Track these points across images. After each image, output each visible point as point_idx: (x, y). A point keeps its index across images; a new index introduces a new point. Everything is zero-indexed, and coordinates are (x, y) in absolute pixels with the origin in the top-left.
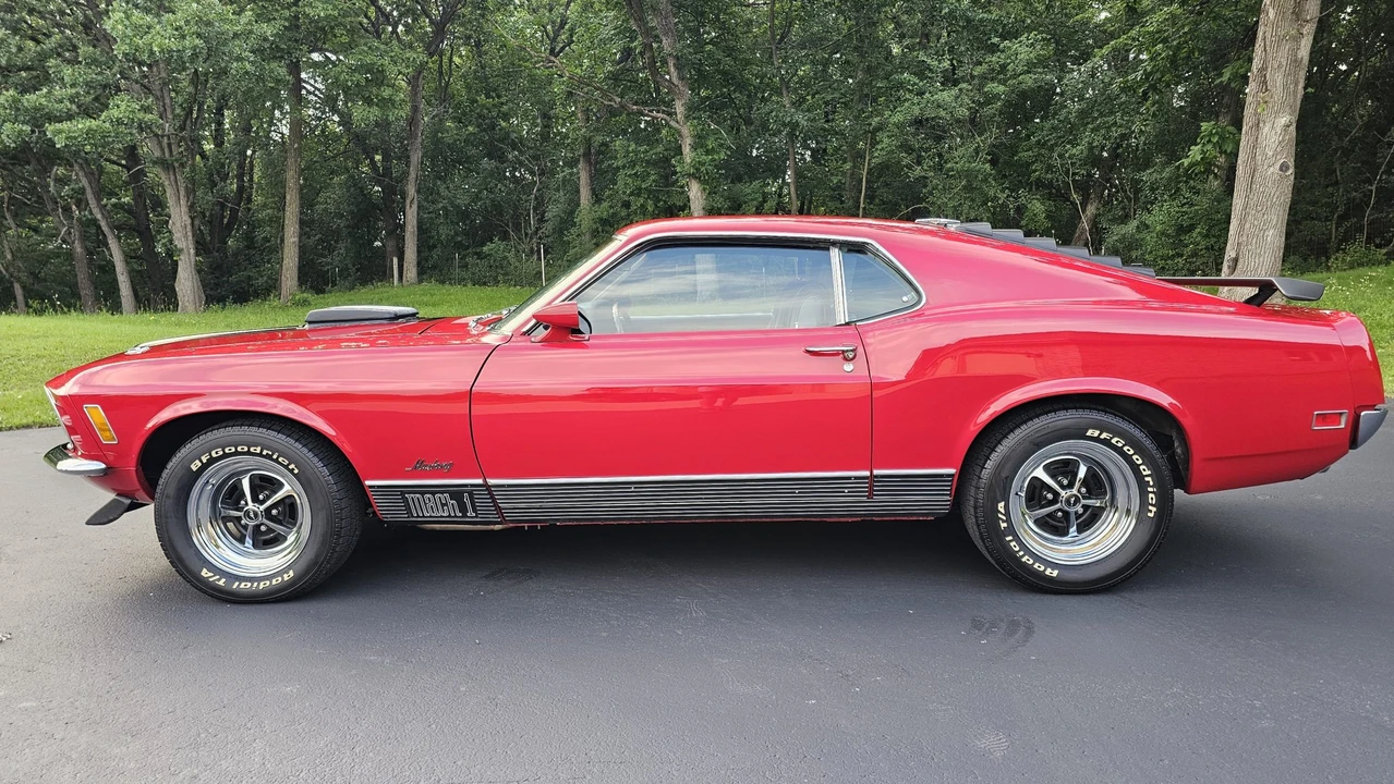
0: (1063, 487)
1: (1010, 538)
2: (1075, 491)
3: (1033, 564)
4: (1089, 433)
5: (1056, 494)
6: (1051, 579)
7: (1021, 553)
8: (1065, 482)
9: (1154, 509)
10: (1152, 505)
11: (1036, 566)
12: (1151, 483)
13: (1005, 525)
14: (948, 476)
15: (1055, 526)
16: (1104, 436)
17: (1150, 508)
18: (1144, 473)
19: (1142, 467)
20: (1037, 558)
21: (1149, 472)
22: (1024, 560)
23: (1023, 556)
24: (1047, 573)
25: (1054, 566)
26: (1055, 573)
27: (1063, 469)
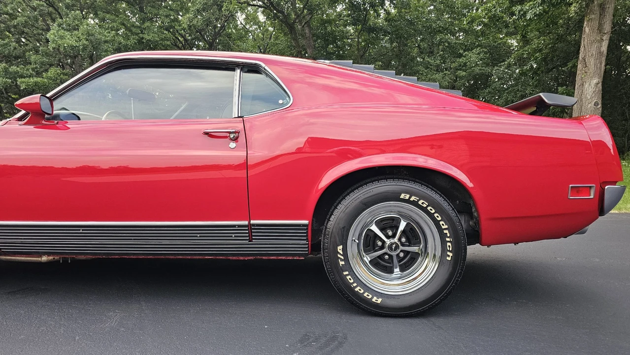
0: (388, 237)
1: (347, 273)
2: (396, 240)
3: (364, 293)
4: (402, 196)
5: (384, 242)
6: (376, 305)
7: (355, 285)
8: (390, 233)
9: (451, 254)
10: (449, 251)
11: (365, 295)
12: (448, 235)
13: (342, 263)
14: (304, 225)
15: (383, 265)
16: (413, 198)
17: (448, 253)
18: (443, 227)
19: (441, 223)
20: (367, 288)
21: (446, 227)
22: (357, 289)
23: (356, 287)
24: (374, 300)
25: (380, 295)
26: (379, 301)
27: (389, 225)
